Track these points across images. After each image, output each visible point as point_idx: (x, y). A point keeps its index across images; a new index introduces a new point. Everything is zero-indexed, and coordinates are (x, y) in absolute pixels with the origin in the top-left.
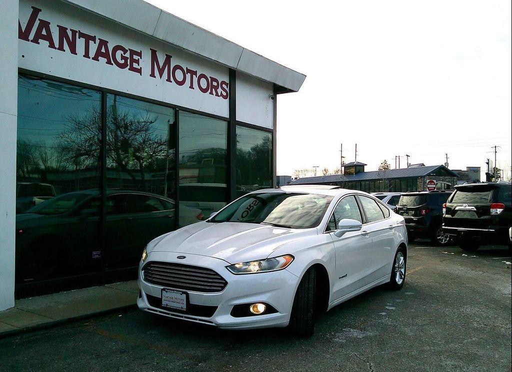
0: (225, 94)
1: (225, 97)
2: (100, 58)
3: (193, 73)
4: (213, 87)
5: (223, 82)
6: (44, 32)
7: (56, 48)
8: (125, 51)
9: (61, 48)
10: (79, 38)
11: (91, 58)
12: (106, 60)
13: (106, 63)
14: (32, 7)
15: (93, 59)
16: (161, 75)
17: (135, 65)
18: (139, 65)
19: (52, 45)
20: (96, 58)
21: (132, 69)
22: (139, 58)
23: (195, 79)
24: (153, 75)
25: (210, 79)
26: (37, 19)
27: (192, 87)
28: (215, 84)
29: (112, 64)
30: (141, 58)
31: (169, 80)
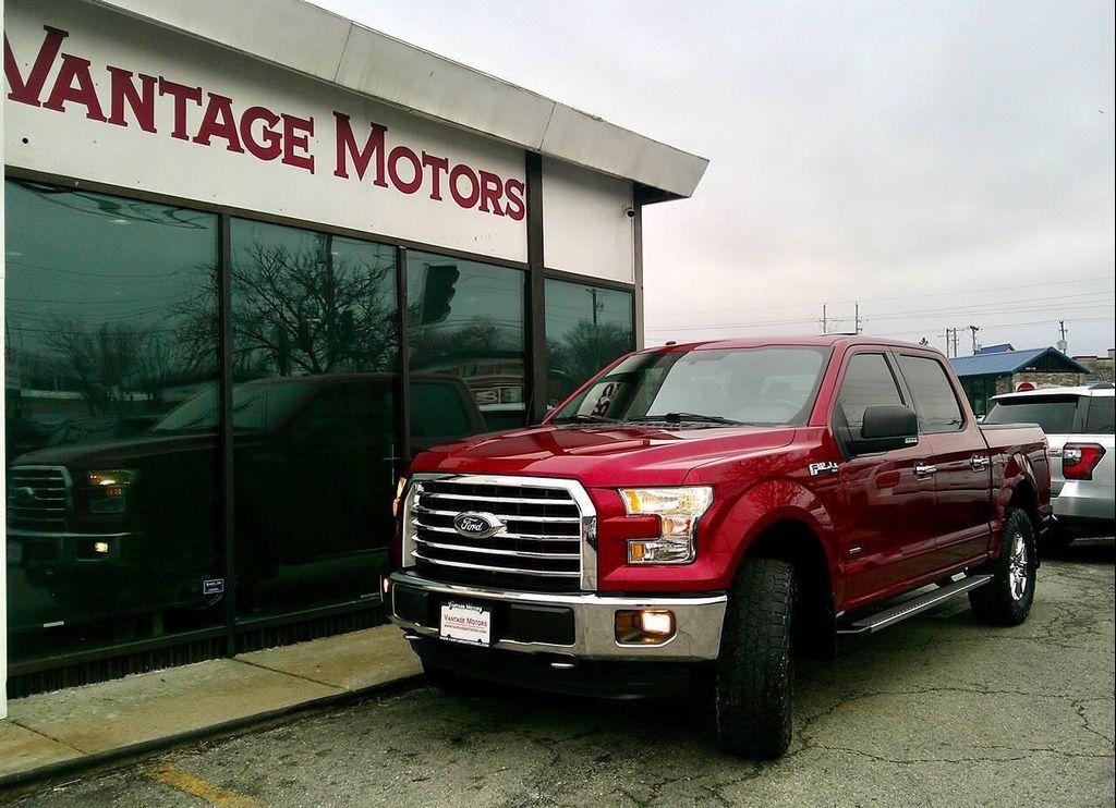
0: (515, 208)
1: (517, 216)
2: (212, 138)
3: (439, 164)
4: (487, 193)
5: (512, 183)
6: (75, 84)
7: (105, 120)
8: (273, 120)
9: (118, 118)
10: (161, 94)
11: (191, 139)
12: (226, 142)
13: (228, 148)
14: (46, 28)
15: (196, 140)
16: (361, 171)
17: (298, 151)
18: (306, 151)
19: (95, 113)
20: (202, 139)
21: (291, 159)
22: (308, 133)
23: (444, 178)
24: (341, 172)
25: (479, 177)
26: (59, 55)
27: (436, 196)
28: (492, 186)
29: (243, 151)
30: (312, 135)
31: (380, 182)
